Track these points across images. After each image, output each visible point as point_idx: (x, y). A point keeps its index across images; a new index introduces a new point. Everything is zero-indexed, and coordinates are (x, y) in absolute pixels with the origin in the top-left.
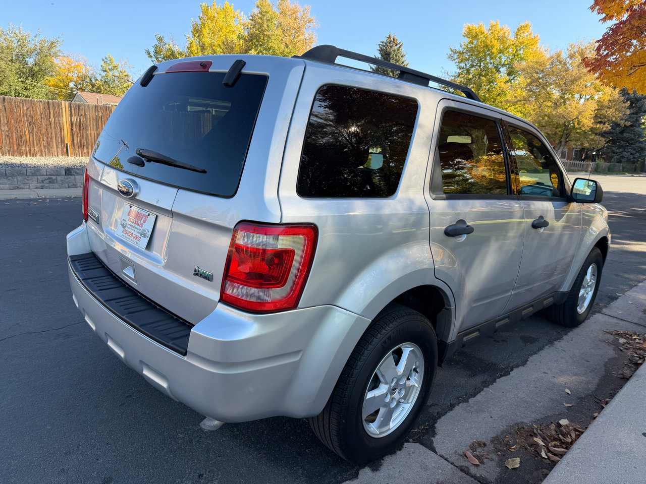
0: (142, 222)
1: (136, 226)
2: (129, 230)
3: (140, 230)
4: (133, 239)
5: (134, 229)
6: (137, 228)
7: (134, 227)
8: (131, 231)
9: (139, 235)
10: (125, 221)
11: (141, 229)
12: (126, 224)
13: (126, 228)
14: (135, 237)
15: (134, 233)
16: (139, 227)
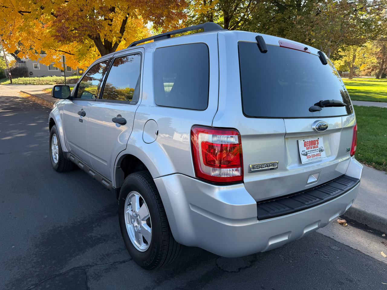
0: (317, 145)
1: (315, 149)
2: (311, 154)
3: (318, 150)
4: (317, 157)
5: (314, 151)
6: (316, 150)
7: (313, 150)
8: (312, 154)
9: (319, 152)
10: (304, 151)
11: (318, 148)
12: (307, 152)
13: (308, 155)
14: (317, 155)
15: (315, 153)
16: (316, 149)
